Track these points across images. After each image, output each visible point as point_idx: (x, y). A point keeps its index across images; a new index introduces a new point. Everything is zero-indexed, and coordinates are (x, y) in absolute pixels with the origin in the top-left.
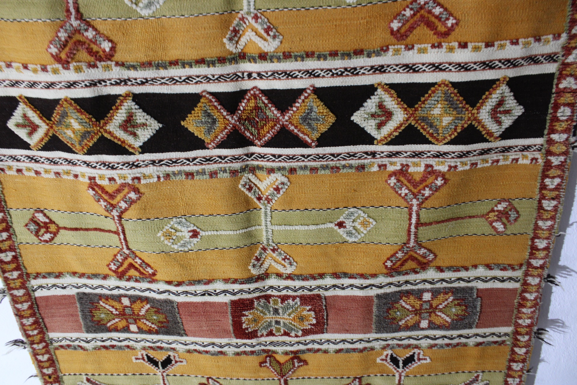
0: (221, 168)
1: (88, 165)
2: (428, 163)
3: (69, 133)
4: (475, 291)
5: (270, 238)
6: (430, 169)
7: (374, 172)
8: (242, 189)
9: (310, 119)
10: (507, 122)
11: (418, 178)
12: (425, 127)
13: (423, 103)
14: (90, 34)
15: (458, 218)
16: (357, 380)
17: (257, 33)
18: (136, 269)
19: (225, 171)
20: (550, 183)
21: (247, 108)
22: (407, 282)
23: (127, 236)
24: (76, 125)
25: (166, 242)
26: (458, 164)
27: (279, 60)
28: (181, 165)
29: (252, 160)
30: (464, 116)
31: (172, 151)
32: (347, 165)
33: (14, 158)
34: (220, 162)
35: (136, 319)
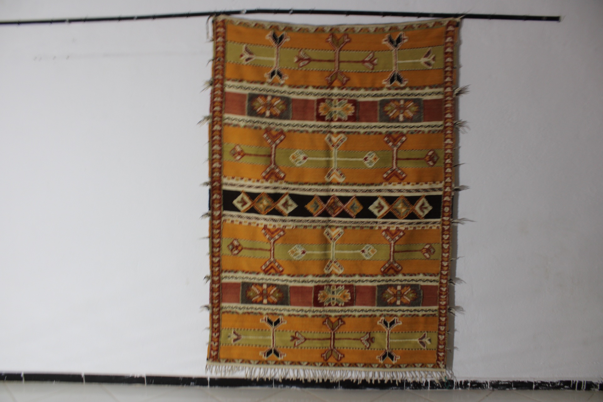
0: (318, 225)
1: (265, 220)
2: (397, 226)
3: (261, 206)
4: (420, 287)
5: (334, 257)
6: (398, 229)
7: (377, 230)
8: (325, 234)
9: (354, 207)
10: (426, 212)
12: (396, 212)
13: (395, 204)
14: (277, 170)
15: (410, 251)
16: (368, 334)
17: (337, 176)
18: (274, 269)
20: (445, 237)
21: (331, 202)
22: (390, 280)
23: (275, 252)
24: (265, 203)
25: (291, 255)
26: (409, 227)
27: (344, 185)
28: (303, 223)
29: (330, 223)
30: (410, 209)
31: (300, 217)
32: (367, 226)
33: (231, 216)
34: (318, 222)
35: (268, 296)
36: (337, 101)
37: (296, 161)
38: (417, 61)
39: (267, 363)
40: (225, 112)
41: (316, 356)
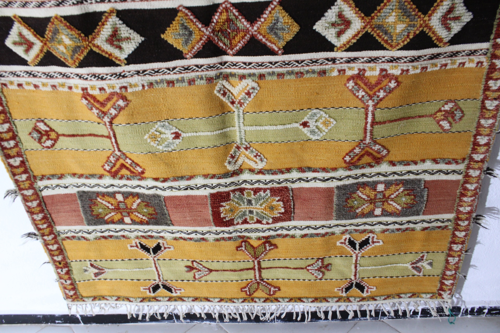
0: (198, 76)
1: (80, 77)
2: (382, 67)
3: (62, 48)
4: (423, 182)
5: (243, 138)
6: (384, 73)
7: (334, 76)
8: (218, 94)
9: (277, 29)
10: (456, 28)
11: (373, 81)
12: (381, 34)
13: (379, 11)
15: (409, 118)
16: (320, 260)
18: (127, 168)
19: (202, 78)
20: (493, 85)
21: (219, 21)
22: (363, 175)
23: (118, 139)
24: (67, 41)
25: (152, 144)
26: (410, 68)
28: (163, 74)
29: (226, 68)
30: (416, 23)
31: (154, 62)
32: (311, 71)
33: (14, 74)
34: (197, 71)
35: (129, 212)
39: (155, 299)
41: (234, 291)
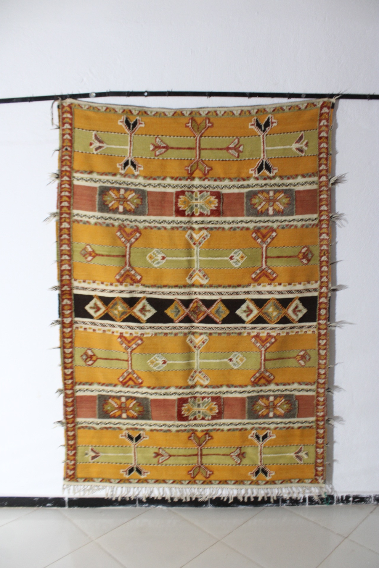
0: (180, 332)
1: (121, 327)
2: (268, 332)
3: (116, 312)
4: (295, 397)
5: (199, 366)
6: (268, 335)
7: (245, 336)
8: (188, 342)
9: (219, 312)
10: (300, 315)
12: (266, 316)
13: (265, 306)
14: (133, 272)
15: (283, 358)
16: (239, 449)
17: (200, 277)
18: (133, 381)
20: (321, 342)
21: (193, 306)
22: (261, 391)
23: (133, 362)
24: (120, 309)
25: (151, 366)
26: (281, 332)
27: (208, 287)
28: (162, 330)
29: (193, 329)
30: (282, 312)
31: (159, 323)
32: (234, 332)
33: (84, 323)
34: (180, 329)
35: (127, 410)
36: (198, 193)
37: (153, 262)
38: (288, 147)
39: (128, 481)
40: (73, 209)
41: (183, 474)
